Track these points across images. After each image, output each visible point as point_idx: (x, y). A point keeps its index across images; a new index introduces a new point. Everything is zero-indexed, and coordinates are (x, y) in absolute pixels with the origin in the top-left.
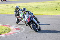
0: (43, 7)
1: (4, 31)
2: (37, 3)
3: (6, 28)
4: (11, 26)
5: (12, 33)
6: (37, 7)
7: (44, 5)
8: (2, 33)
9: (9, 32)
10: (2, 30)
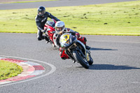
0: (98, 17)
1: (6, 72)
3: (11, 64)
4: (23, 61)
5: (26, 78)
6: (84, 17)
7: (101, 13)
8: (2, 78)
9: (19, 75)
10: (2, 71)
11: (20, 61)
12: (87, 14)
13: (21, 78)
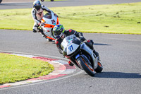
0: (131, 16)
1: (38, 70)
2: (117, 6)
3: (42, 63)
4: (55, 60)
5: (57, 77)
6: (117, 16)
7: (134, 12)
8: (33, 76)
9: (51, 73)
10: (34, 69)
11: (51, 60)
12: (120, 13)
13: (52, 76)
